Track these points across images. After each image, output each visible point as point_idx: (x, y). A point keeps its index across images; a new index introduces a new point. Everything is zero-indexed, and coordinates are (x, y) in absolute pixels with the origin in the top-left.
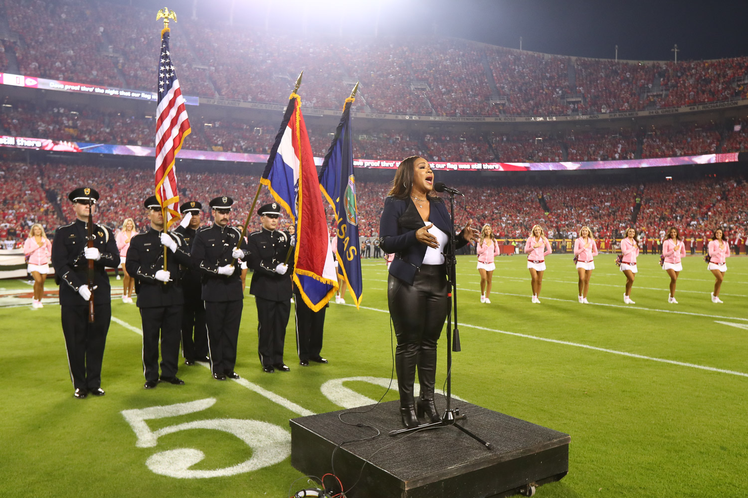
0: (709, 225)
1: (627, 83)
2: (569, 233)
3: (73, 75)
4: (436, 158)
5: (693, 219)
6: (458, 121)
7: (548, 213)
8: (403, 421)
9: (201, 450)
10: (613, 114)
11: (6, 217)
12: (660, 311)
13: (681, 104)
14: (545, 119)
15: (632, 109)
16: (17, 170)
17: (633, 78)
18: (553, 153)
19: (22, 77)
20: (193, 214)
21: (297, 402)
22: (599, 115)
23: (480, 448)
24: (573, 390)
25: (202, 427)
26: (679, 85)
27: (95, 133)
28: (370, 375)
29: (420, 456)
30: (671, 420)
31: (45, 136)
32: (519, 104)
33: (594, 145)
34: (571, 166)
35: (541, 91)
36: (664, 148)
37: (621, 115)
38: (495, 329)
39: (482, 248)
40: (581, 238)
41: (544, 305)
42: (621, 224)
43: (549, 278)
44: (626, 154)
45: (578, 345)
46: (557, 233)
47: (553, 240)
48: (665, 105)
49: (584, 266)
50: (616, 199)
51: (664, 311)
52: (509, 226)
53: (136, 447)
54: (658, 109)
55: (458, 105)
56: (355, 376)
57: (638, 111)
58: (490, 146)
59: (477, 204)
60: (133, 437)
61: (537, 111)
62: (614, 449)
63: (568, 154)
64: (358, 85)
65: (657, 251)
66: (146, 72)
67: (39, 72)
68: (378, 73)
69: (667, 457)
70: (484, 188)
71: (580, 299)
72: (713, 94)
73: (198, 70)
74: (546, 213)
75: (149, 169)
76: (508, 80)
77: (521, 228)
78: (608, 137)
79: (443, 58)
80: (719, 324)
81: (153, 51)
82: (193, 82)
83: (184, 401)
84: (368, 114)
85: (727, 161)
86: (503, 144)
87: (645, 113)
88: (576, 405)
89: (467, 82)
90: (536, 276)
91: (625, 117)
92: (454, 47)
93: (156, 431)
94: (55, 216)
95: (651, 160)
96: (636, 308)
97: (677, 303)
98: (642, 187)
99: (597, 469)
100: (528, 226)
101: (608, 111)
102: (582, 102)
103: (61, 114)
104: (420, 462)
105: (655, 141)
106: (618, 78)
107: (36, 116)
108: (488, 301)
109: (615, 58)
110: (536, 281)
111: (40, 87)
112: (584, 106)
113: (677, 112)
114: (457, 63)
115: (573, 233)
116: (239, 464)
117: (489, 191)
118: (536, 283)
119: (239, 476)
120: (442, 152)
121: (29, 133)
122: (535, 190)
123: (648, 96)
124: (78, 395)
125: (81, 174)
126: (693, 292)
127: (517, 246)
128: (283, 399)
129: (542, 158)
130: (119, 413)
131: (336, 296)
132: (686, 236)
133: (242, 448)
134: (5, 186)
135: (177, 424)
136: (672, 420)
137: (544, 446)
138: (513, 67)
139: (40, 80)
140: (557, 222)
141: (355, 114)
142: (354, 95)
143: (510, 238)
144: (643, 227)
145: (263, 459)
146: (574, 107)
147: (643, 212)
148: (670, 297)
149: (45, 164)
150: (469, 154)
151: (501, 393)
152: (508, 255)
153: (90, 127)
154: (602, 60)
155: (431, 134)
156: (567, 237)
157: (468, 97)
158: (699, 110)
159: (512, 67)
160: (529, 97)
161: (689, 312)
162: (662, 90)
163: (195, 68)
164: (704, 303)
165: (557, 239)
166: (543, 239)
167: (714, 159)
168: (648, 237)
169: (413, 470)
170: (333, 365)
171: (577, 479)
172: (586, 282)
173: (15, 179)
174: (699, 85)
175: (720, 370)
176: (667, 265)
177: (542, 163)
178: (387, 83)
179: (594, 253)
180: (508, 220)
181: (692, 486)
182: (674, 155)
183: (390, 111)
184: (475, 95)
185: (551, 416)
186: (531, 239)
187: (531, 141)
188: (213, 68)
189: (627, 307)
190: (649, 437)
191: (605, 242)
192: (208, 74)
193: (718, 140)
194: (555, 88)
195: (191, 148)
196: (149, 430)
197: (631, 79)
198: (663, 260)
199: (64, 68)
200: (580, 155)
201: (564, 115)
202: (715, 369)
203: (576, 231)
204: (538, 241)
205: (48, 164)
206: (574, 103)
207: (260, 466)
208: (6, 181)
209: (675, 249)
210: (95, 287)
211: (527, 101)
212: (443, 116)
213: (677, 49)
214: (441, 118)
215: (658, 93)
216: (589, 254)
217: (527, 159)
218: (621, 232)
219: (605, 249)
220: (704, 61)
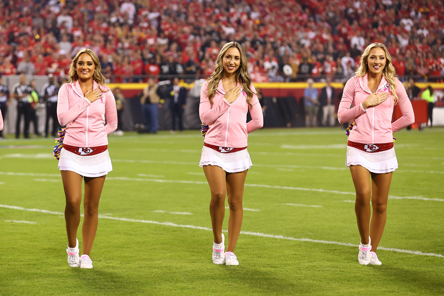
39: (212, 103)
90: (368, 186)
108: (233, 260)
143: (421, 79)
180: (417, 26)
186: (358, 83)
204: (375, 88)
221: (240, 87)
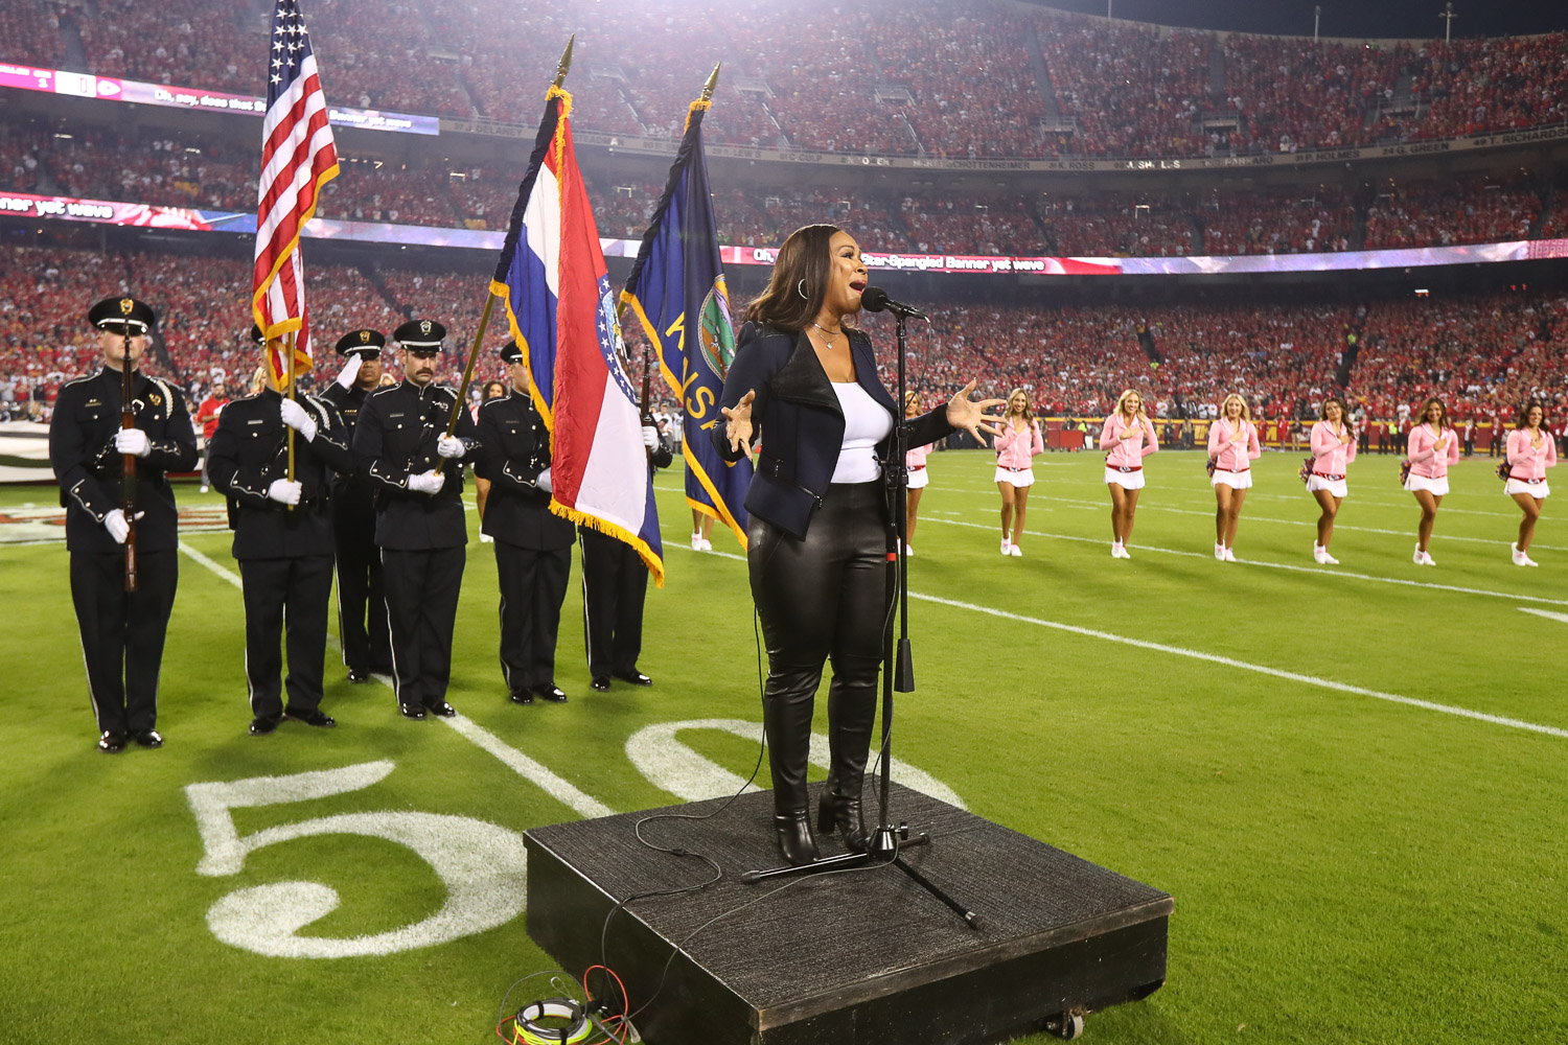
0: (1507, 395)
1: (1338, 88)
2: (1201, 406)
3: (190, 73)
4: (924, 247)
5: (1473, 379)
6: (972, 168)
7: (1157, 364)
8: (780, 846)
9: (333, 888)
10: (1304, 155)
11: (60, 360)
12: (1395, 581)
13: (1456, 134)
14: (1157, 164)
15: (1345, 143)
16: (83, 265)
17: (1351, 78)
18: (1172, 238)
19: (92, 78)
20: (364, 358)
21: (566, 775)
22: (1274, 157)
23: (951, 923)
24: (1189, 764)
25: (350, 831)
26: (1453, 91)
27: (233, 192)
28: (738, 717)
29: (805, 941)
30: (1416, 849)
31: (136, 196)
32: (1102, 133)
33: (1260, 220)
34: (1207, 265)
35: (1151, 105)
36: (1414, 227)
37: (1322, 157)
38: (1026, 615)
40: (1224, 420)
41: (1137, 563)
42: (1312, 390)
43: (1152, 503)
44: (1331, 239)
45: (1208, 657)
46: (1175, 406)
47: (1166, 421)
48: (1419, 135)
49: (1231, 480)
50: (1305, 337)
51: (1402, 582)
52: (1073, 391)
53: (196, 875)
54: (1405, 143)
55: (973, 136)
56: (707, 717)
57: (1361, 147)
58: (1039, 223)
59: (1008, 344)
60: (197, 849)
61: (1141, 146)
62: (1279, 921)
63: (1204, 239)
64: (717, 70)
65: (1389, 447)
66: (335, 66)
67: (124, 69)
68: (807, 67)
69: (1407, 946)
70: (1024, 309)
71: (1220, 550)
72: (1530, 109)
73: (438, 62)
74: (1152, 365)
75: (339, 265)
76: (1080, 82)
77: (1100, 394)
78: (1291, 204)
79: (943, 36)
80: (1529, 614)
81: (349, 23)
82: (426, 88)
83: (324, 765)
84: (784, 152)
85: (1551, 256)
86: (1065, 218)
87: (1375, 152)
88: (1195, 802)
89: (994, 87)
90: (1122, 499)
91: (1331, 160)
92: (967, 13)
93: (247, 835)
94: (153, 359)
95: (1385, 253)
96: (1341, 574)
97: (1434, 563)
98: (1362, 311)
99: (1237, 971)
100: (1114, 391)
101: (1294, 149)
102: (1238, 128)
103: (167, 152)
104: (802, 957)
105: (1395, 213)
106: (1317, 76)
107: (119, 157)
108: (1017, 552)
109: (1313, 35)
110: (1123, 511)
111: (126, 98)
112: (1242, 138)
113: (1445, 150)
114: (973, 46)
115: (1211, 406)
116: (409, 927)
117: (1033, 317)
118: (1122, 516)
119: (405, 955)
120: (936, 235)
121: (104, 191)
122: (1132, 315)
123: (1383, 116)
124: (106, 746)
125: (205, 275)
126: (1469, 540)
127: (1090, 433)
128: (538, 766)
129: (1148, 248)
130: (181, 790)
131: (694, 535)
132: (1456, 416)
133: (426, 885)
134: (57, 298)
135: (298, 819)
136: (1421, 848)
137: (1108, 922)
138: (1092, 54)
139: (126, 84)
140: (1176, 385)
141: (758, 154)
142: (708, 94)
143: (1075, 415)
144: (1360, 395)
145: (468, 915)
146: (1220, 140)
147: (1362, 365)
148: (1417, 551)
149: (136, 254)
150: (991, 238)
151: (1025, 768)
152: (1069, 451)
153: (223, 180)
154: (1285, 38)
155: (914, 196)
156: (1196, 416)
157: (994, 119)
158: (1495, 144)
159: (1088, 53)
160: (1124, 117)
161: (1460, 587)
162: (1414, 103)
163: (434, 58)
164: (1495, 565)
165: (1175, 418)
166: (1140, 420)
167: (1525, 251)
168: (1371, 417)
169: (784, 978)
170: (663, 691)
171: (1188, 996)
172: (1233, 516)
173: (79, 285)
174: (1499, 91)
175: (1533, 727)
176: (1416, 482)
177: (1147, 259)
178: (825, 89)
179: (1251, 453)
180: (1071, 377)
181: (1467, 1027)
182: (1437, 243)
183: (831, 148)
184: (1008, 116)
185: (1136, 828)
186: (1115, 419)
187: (1125, 211)
188: (468, 58)
189: (1320, 571)
190: (1363, 890)
191: (1278, 426)
192: (457, 71)
193: (1535, 211)
194: (1178, 99)
195: (422, 222)
196: (234, 834)
197: (1345, 78)
198: (1406, 469)
199: (171, 60)
200: (1230, 242)
201: (1200, 158)
202: (1521, 724)
203: (1216, 402)
204: (1129, 425)
205: (142, 253)
206: (1220, 131)
207: (455, 932)
208: (60, 288)
209: (1438, 447)
210: (140, 515)
211: (1119, 127)
212: (940, 158)
213: (1452, 13)
214: (936, 161)
215: (1406, 109)
216: (1242, 456)
217: (1116, 251)
218: (1314, 405)
219: (1277, 441)
220: (1512, 38)
221: (1025, 423)
